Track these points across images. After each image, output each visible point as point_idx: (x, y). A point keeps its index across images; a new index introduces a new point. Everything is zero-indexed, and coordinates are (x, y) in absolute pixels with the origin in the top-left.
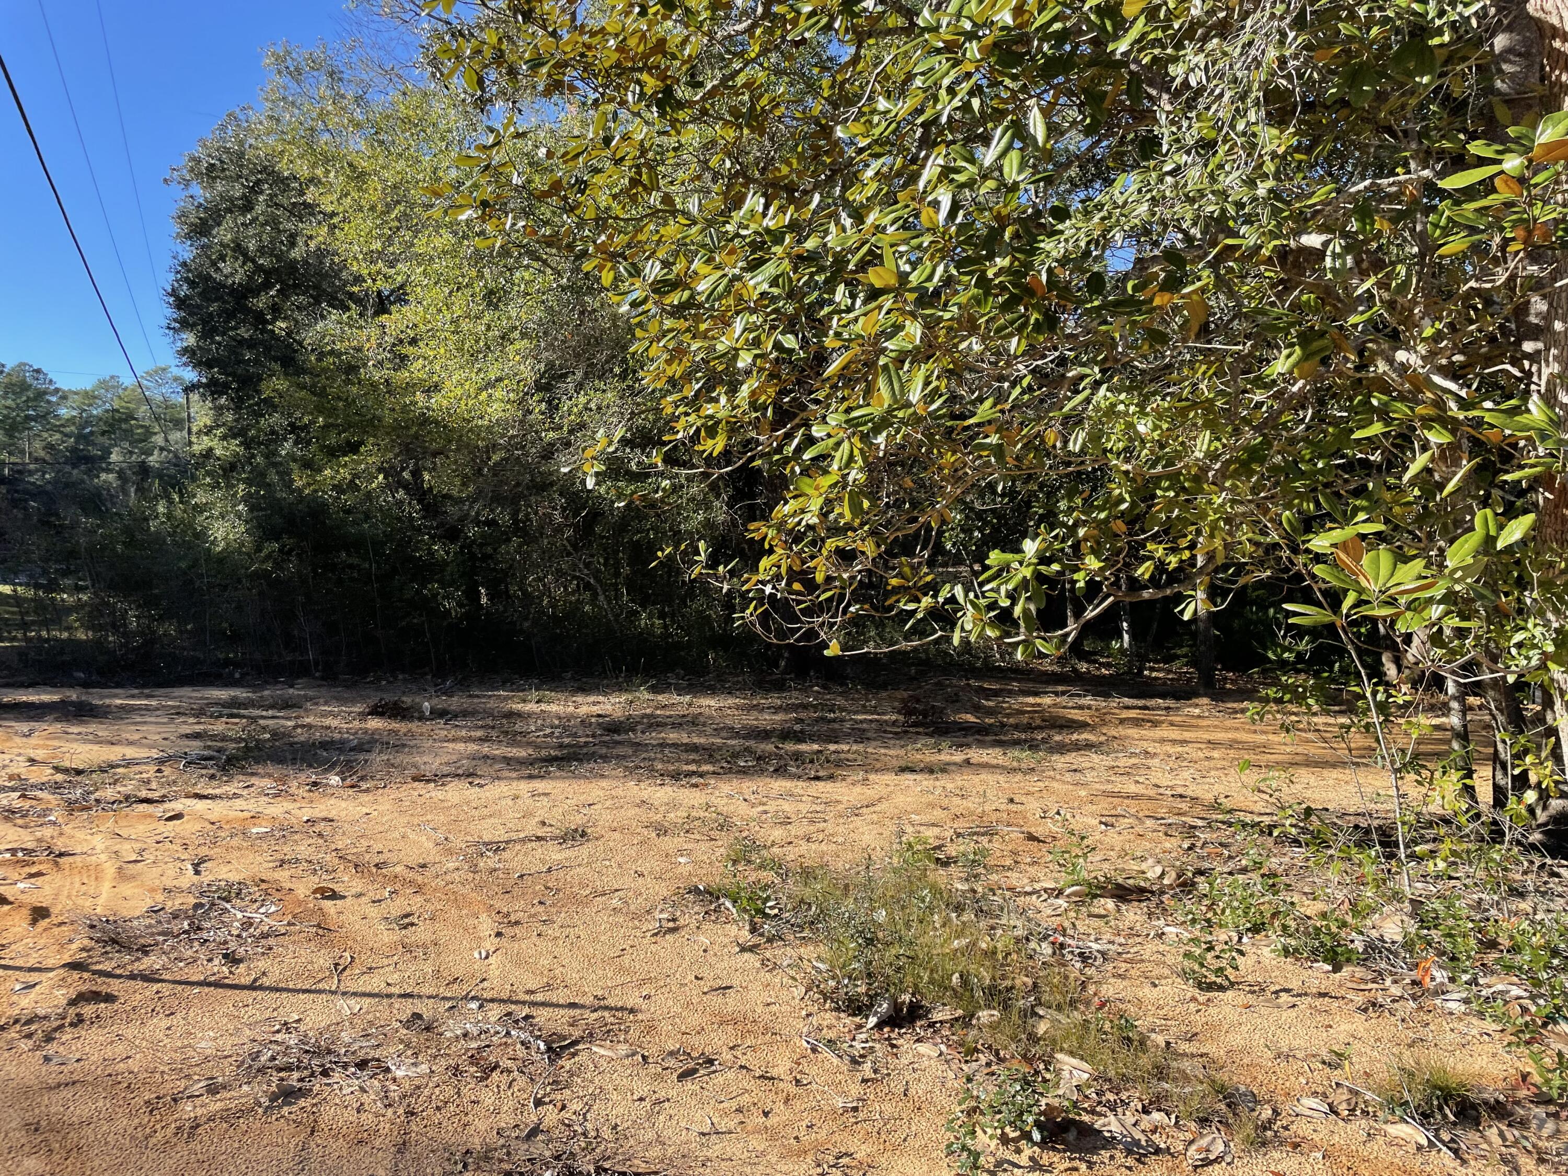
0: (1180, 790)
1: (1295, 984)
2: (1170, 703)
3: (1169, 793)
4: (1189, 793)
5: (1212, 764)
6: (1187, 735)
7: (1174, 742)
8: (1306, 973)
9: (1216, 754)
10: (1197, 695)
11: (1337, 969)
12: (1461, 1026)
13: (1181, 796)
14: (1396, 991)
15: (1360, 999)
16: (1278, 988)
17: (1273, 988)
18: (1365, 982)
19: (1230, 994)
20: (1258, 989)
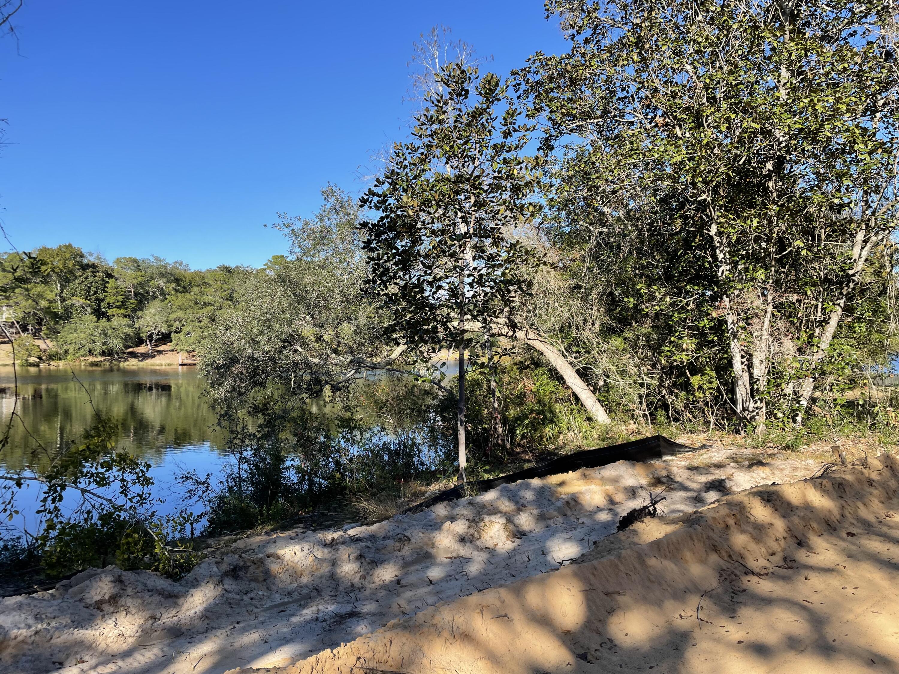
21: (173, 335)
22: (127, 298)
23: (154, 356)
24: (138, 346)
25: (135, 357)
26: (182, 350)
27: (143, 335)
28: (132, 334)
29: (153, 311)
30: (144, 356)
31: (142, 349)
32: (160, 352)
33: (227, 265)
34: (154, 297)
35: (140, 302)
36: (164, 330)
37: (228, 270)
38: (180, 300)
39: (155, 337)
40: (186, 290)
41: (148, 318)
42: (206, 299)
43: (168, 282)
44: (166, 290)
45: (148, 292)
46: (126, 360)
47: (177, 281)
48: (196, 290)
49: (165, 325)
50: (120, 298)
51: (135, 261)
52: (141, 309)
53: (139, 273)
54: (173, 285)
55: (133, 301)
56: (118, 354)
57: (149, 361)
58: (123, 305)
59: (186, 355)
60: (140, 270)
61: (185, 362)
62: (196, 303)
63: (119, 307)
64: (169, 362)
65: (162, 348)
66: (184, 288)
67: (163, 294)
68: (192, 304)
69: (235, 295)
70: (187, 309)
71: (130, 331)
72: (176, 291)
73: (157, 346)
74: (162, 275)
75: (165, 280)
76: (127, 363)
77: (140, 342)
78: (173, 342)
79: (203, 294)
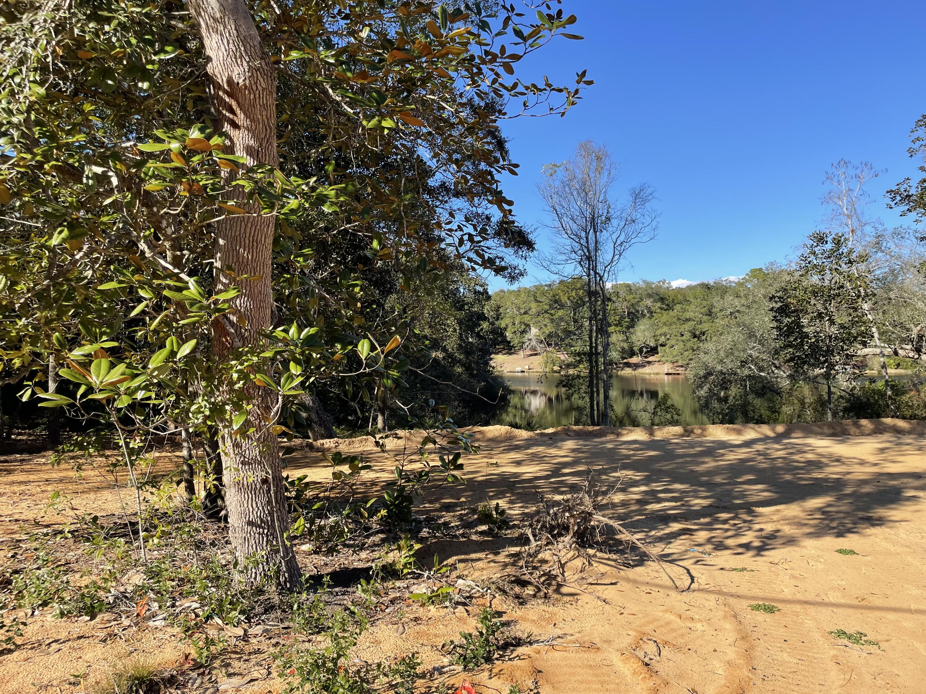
0: (16, 517)
1: (63, 636)
2: (25, 456)
3: (7, 519)
4: (23, 517)
5: (45, 495)
6: (32, 477)
7: (21, 483)
8: (72, 626)
9: (49, 488)
10: (46, 450)
11: (93, 618)
12: (159, 635)
13: (17, 520)
14: (126, 622)
15: (102, 635)
16: (50, 641)
17: (48, 642)
18: (109, 621)
19: (16, 654)
20: (37, 646)
21: (659, 348)
22: (622, 318)
23: (645, 366)
24: (631, 357)
25: (629, 367)
26: (667, 361)
27: (636, 349)
28: (627, 348)
29: (642, 327)
30: (636, 366)
31: (635, 360)
32: (649, 363)
33: (706, 282)
34: (644, 316)
35: (632, 320)
36: (652, 344)
37: (707, 287)
38: (665, 317)
39: (645, 350)
40: (669, 308)
41: (639, 334)
42: (688, 315)
43: (655, 301)
44: (653, 309)
45: (638, 311)
46: (622, 369)
47: (662, 300)
48: (678, 307)
49: (653, 340)
50: (617, 318)
51: (628, 286)
52: (633, 327)
53: (631, 296)
54: (659, 304)
55: (627, 320)
56: (616, 364)
57: (641, 370)
58: (619, 324)
59: (671, 365)
60: (631, 293)
61: (670, 371)
62: (679, 319)
63: (616, 325)
64: (656, 371)
65: (651, 359)
66: (668, 305)
67: (651, 312)
68: (675, 320)
69: (714, 310)
70: (671, 325)
71: (625, 345)
72: (661, 309)
73: (646, 357)
74: (650, 296)
75: (652, 300)
76: (623, 372)
77: (632, 354)
78: (660, 354)
79: (684, 310)
